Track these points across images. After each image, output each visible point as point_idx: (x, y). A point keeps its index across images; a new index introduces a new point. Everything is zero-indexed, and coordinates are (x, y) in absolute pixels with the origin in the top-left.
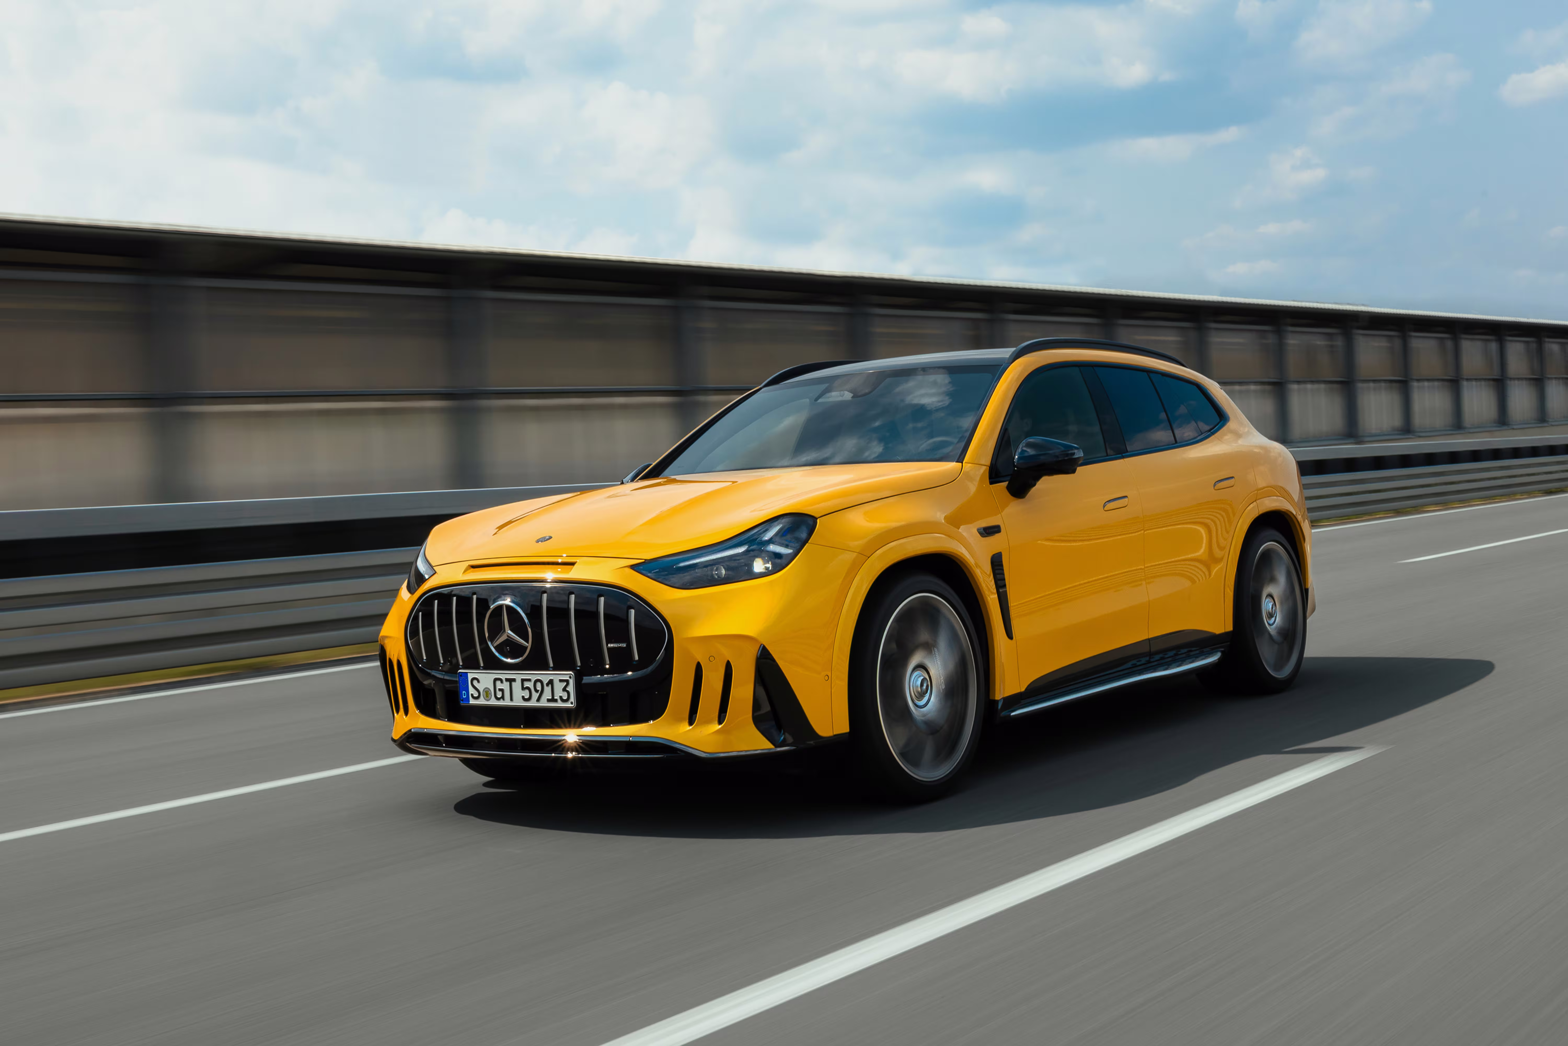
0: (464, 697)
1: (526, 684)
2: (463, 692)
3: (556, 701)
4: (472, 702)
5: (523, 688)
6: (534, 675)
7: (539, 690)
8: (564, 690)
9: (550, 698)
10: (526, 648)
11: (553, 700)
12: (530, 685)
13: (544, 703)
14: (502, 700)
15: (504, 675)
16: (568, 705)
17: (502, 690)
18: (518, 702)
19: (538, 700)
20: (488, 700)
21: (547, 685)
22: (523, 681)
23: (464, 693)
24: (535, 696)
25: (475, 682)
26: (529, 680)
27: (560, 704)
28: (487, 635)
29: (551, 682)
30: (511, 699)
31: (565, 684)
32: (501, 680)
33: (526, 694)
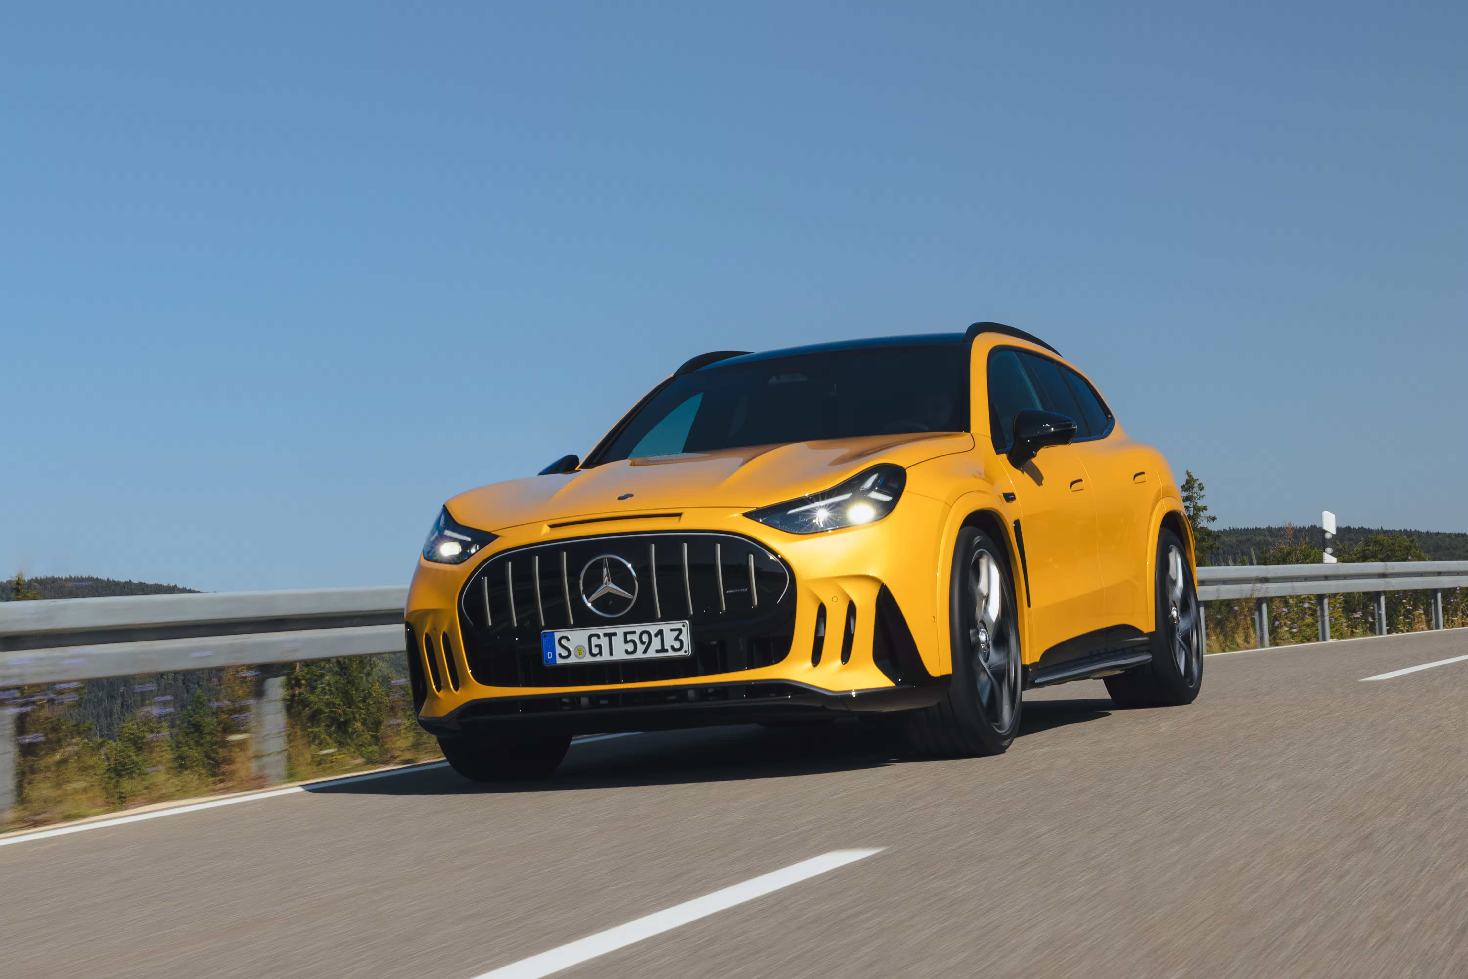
0: (549, 657)
1: (629, 637)
2: (548, 653)
3: (667, 651)
4: (559, 661)
5: (626, 642)
6: (640, 628)
7: (645, 642)
8: (677, 638)
9: (660, 648)
10: (631, 600)
11: (663, 650)
12: (635, 637)
13: (652, 654)
14: (599, 655)
15: (601, 631)
16: (681, 653)
17: (599, 646)
18: (620, 655)
19: (645, 652)
20: (580, 658)
21: (656, 635)
22: (626, 634)
23: (550, 654)
24: (641, 648)
25: (564, 641)
26: (634, 633)
27: (671, 653)
28: (582, 589)
29: (660, 633)
30: (611, 654)
31: (677, 633)
32: (598, 636)
33: (630, 647)
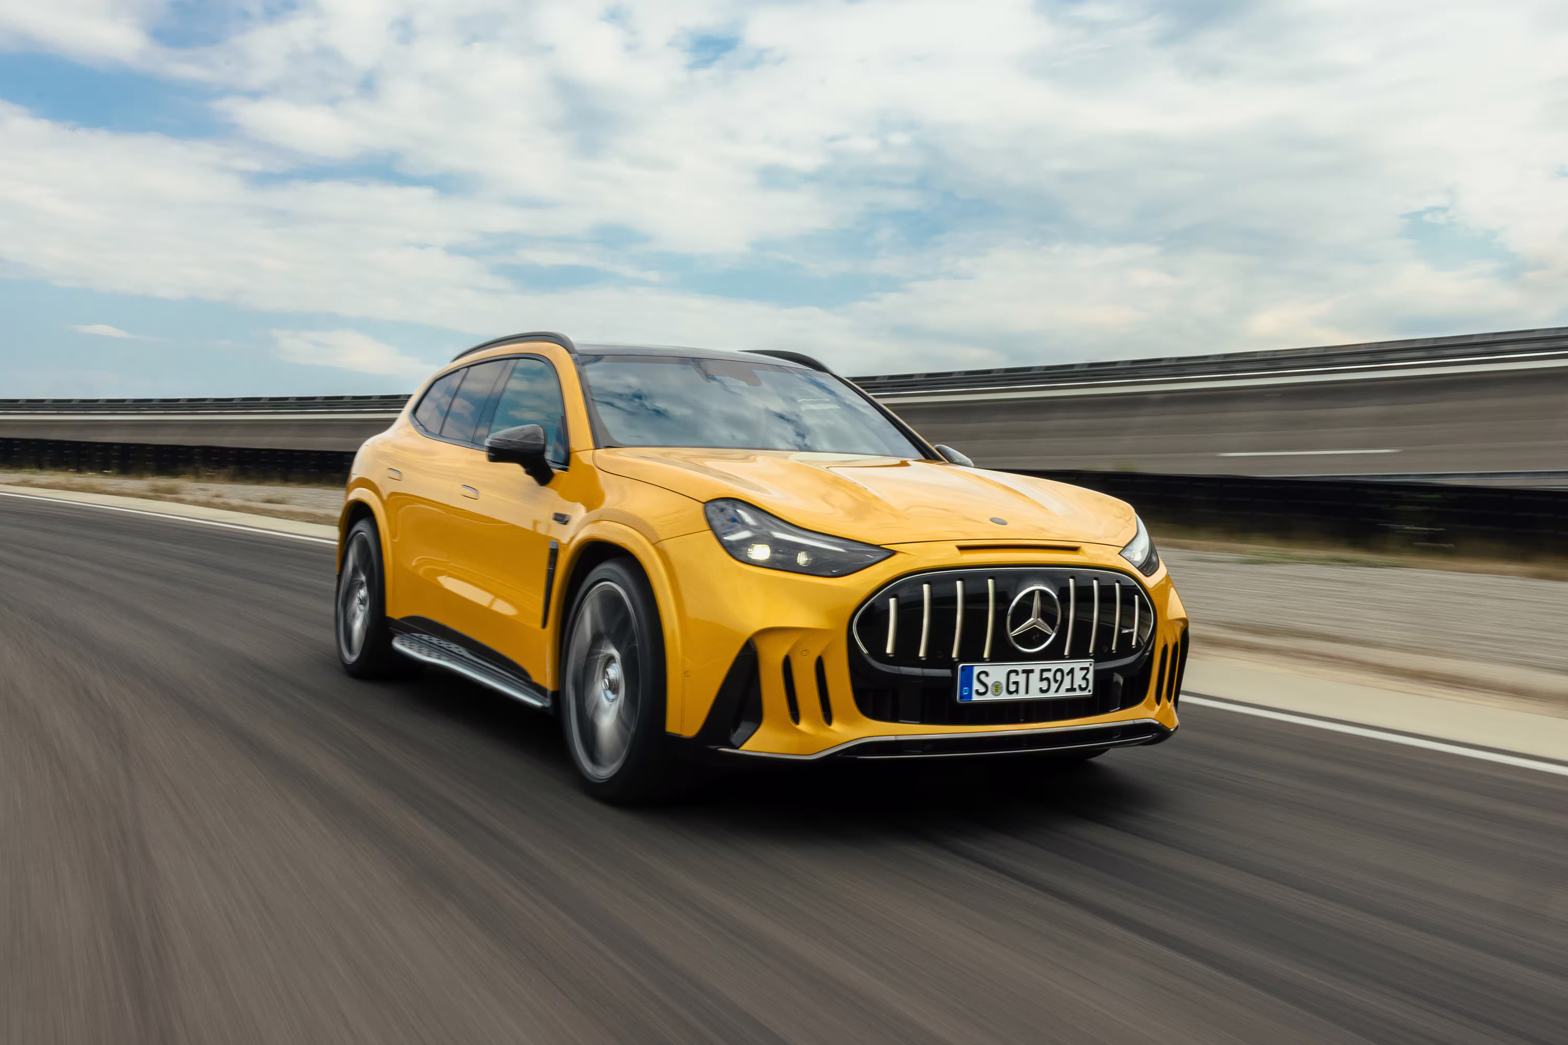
0: (964, 694)
1: (1045, 675)
2: (965, 688)
3: (1074, 690)
4: (975, 698)
5: (1042, 679)
6: (1054, 665)
7: (1058, 680)
8: (1084, 678)
9: (1070, 687)
10: (1051, 635)
11: (1072, 689)
12: (1049, 675)
13: (1062, 694)
14: (1015, 693)
15: (1020, 667)
16: (1086, 693)
17: (1016, 683)
18: (1034, 694)
19: (1057, 691)
20: (997, 695)
21: (1068, 674)
22: (1042, 671)
23: (966, 690)
24: (1054, 686)
25: (983, 677)
26: (1049, 670)
27: (1078, 693)
28: (1008, 621)
29: (1072, 671)
30: (1027, 692)
31: (1085, 672)
32: (1016, 672)
33: (1044, 685)
